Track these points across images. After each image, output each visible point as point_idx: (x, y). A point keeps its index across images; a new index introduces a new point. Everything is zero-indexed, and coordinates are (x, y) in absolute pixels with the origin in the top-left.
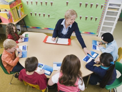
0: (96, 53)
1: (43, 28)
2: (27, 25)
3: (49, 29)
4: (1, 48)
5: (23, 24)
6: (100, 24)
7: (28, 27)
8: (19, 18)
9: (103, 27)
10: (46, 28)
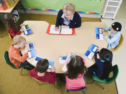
0: (96, 46)
1: (44, 10)
2: (25, 7)
3: (50, 10)
4: (2, 37)
5: (20, 6)
6: (104, 4)
7: (26, 9)
8: (14, 2)
9: (108, 7)
10: (47, 10)
